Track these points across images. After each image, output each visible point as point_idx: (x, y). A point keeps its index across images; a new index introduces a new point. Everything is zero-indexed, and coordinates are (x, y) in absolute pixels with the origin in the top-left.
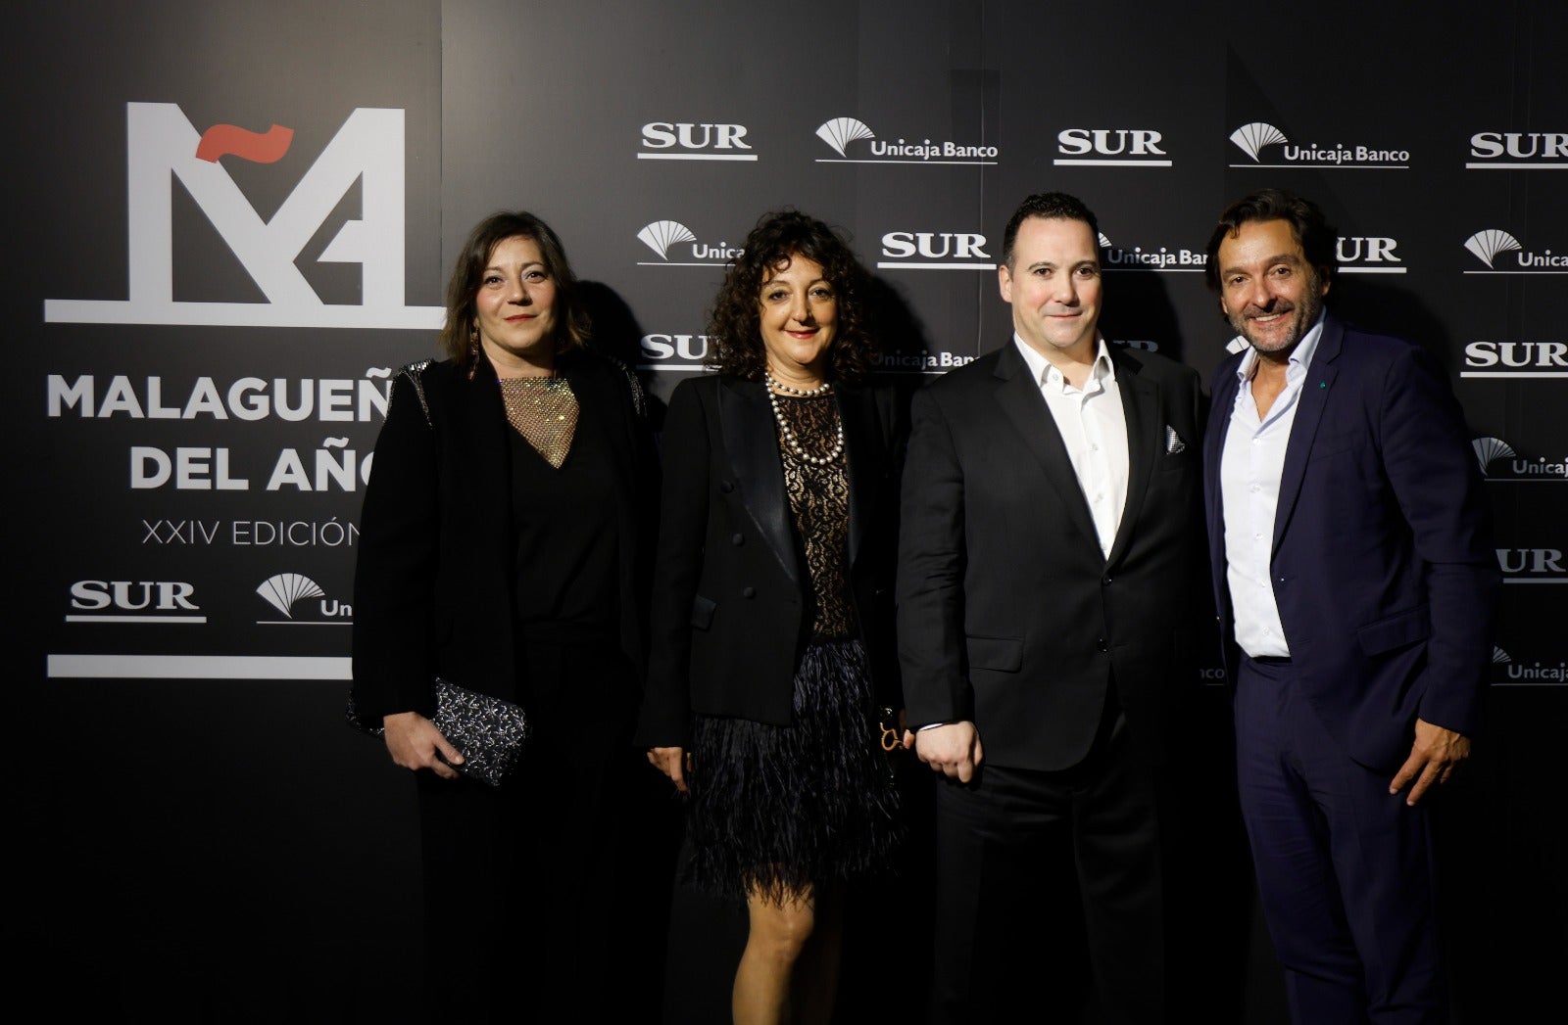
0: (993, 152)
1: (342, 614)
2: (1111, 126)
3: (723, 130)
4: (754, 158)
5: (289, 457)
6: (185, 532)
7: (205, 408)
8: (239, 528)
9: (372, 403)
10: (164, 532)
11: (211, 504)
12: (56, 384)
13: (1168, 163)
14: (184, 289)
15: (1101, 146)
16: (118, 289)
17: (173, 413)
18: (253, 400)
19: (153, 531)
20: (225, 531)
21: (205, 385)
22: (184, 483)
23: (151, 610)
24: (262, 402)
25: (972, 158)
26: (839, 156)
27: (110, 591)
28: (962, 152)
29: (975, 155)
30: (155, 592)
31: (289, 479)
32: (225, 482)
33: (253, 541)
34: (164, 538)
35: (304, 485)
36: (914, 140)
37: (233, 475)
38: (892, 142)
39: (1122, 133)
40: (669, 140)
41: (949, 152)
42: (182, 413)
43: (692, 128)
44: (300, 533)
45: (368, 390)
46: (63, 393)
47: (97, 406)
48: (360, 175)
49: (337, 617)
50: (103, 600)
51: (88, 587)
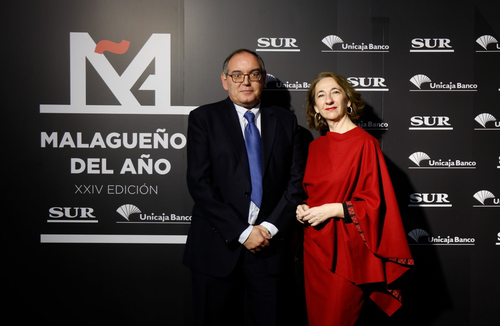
0: (387, 47)
1: (148, 219)
2: (431, 37)
3: (287, 40)
4: (299, 50)
5: (128, 161)
6: (90, 189)
7: (98, 144)
8: (110, 188)
9: (159, 143)
10: (83, 189)
11: (100, 179)
12: (44, 135)
13: (453, 51)
14: (90, 101)
15: (428, 45)
16: (66, 101)
17: (86, 146)
18: (115, 141)
19: (79, 189)
20: (105, 189)
21: (98, 135)
22: (90, 171)
23: (78, 218)
24: (118, 141)
25: (379, 50)
26: (330, 49)
27: (63, 211)
28: (376, 47)
29: (381, 48)
30: (80, 211)
31: (128, 170)
32: (105, 171)
33: (115, 192)
34: (83, 192)
35: (134, 172)
36: (358, 44)
37: (108, 168)
38: (350, 44)
39: (436, 40)
40: (268, 44)
41: (371, 47)
42: (89, 146)
43: (276, 40)
44: (132, 190)
45: (157, 137)
46: (46, 139)
47: (59, 143)
48: (155, 58)
49: (146, 220)
50: (61, 215)
51: (55, 210)
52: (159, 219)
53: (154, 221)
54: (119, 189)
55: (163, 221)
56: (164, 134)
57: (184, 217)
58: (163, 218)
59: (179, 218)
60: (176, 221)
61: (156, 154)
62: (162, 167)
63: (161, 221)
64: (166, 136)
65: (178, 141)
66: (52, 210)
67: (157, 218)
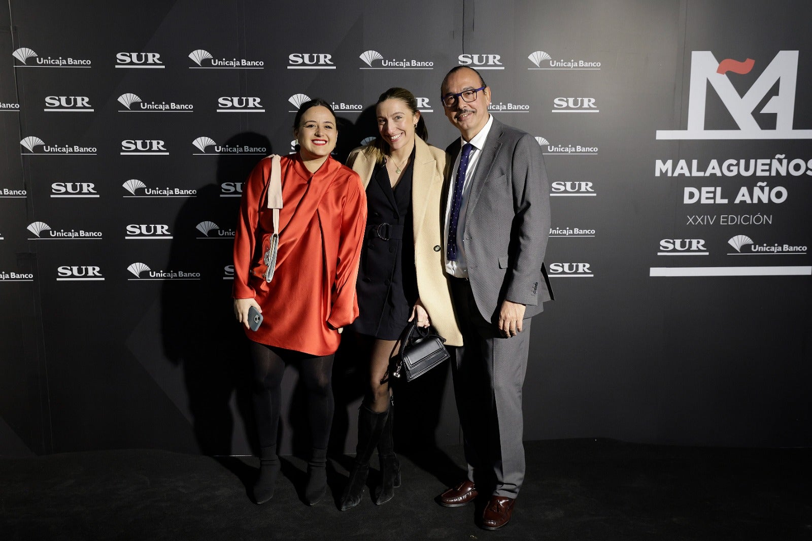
1: (759, 250)
5: (744, 190)
6: (703, 220)
7: (713, 171)
8: (723, 218)
9: (777, 170)
10: (695, 220)
11: (714, 209)
12: (659, 163)
14: (708, 126)
16: (684, 127)
17: (701, 174)
18: (732, 168)
19: (691, 220)
20: (718, 219)
21: (714, 163)
22: (704, 201)
23: (689, 250)
24: (735, 169)
27: (674, 243)
30: (690, 243)
31: (743, 199)
32: (719, 201)
33: (728, 223)
34: (695, 223)
35: (749, 201)
37: (722, 198)
42: (705, 174)
44: (746, 220)
45: (775, 163)
46: (661, 167)
47: (673, 173)
48: (779, 78)
49: (757, 252)
50: (671, 247)
51: (666, 242)
52: (771, 250)
53: (766, 252)
54: (733, 220)
55: (775, 252)
56: (784, 160)
57: (797, 247)
58: (775, 249)
59: (791, 249)
60: (788, 252)
61: (773, 181)
62: (779, 195)
63: (773, 252)
64: (785, 162)
65: (797, 167)
66: (663, 243)
67: (769, 249)
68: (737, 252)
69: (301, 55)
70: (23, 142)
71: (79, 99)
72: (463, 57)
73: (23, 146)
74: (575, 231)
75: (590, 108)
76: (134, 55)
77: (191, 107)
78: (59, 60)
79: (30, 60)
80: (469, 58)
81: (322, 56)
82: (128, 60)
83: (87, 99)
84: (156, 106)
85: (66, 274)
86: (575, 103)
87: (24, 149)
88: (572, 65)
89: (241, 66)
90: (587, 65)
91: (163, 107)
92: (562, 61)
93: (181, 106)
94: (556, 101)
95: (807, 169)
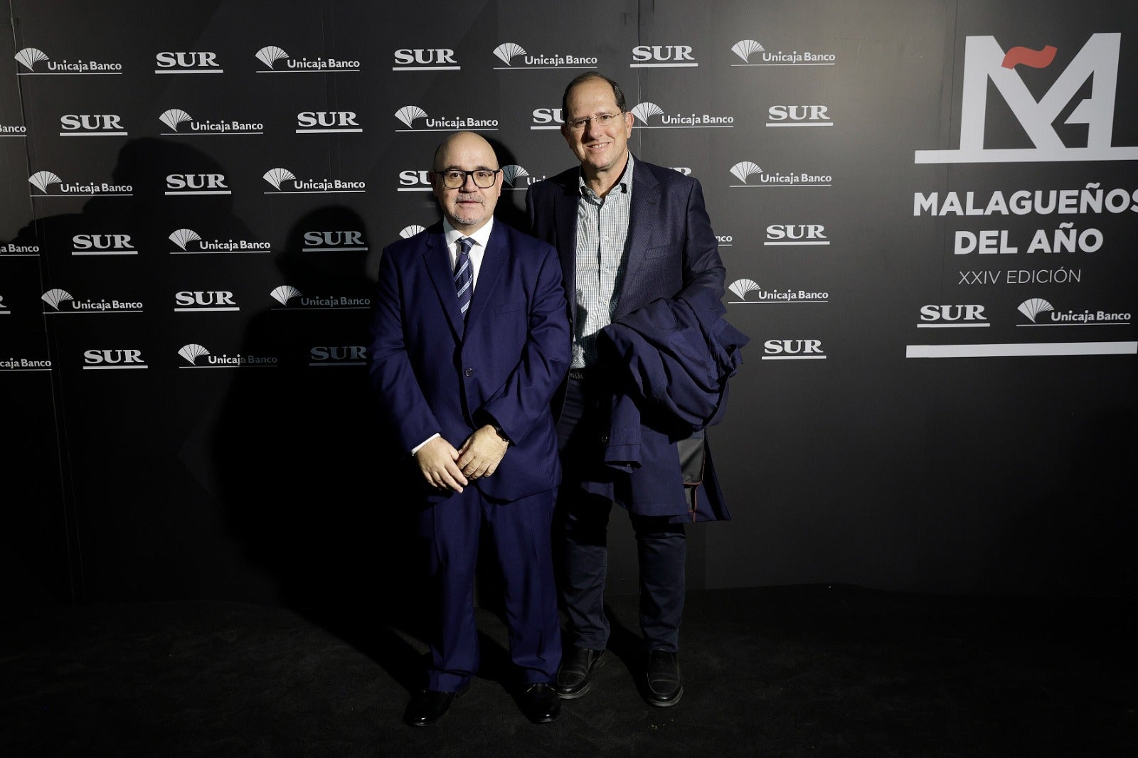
1: (1063, 319)
5: (1041, 234)
6: (982, 277)
7: (997, 208)
8: (1011, 274)
9: (1088, 205)
10: (971, 278)
11: (997, 262)
12: (919, 198)
14: (989, 144)
16: (954, 144)
17: (979, 212)
18: (1023, 203)
19: (964, 278)
20: (1003, 276)
21: (998, 196)
22: (983, 250)
23: (961, 320)
24: (1028, 204)
27: (940, 311)
30: (964, 310)
31: (1039, 247)
32: (1005, 249)
33: (1017, 281)
34: (970, 282)
35: (1047, 250)
37: (1009, 245)
42: (984, 212)
44: (1044, 276)
45: (1086, 195)
46: (922, 203)
47: (939, 209)
48: (1093, 73)
49: (1060, 322)
50: (936, 316)
51: (929, 308)
52: (1079, 319)
53: (1072, 322)
54: (1024, 276)
55: (1086, 321)
56: (1098, 191)
57: (1116, 315)
58: (1085, 318)
59: (1108, 317)
60: (1104, 321)
61: (1082, 221)
62: (1090, 240)
63: (1082, 322)
64: (1100, 193)
65: (1117, 201)
66: (924, 310)
67: (1076, 317)
68: (1030, 322)
69: (411, 52)
70: (32, 180)
71: (107, 118)
72: (639, 49)
73: (32, 184)
74: (800, 295)
75: (821, 120)
76: (181, 56)
77: (260, 126)
78: (78, 64)
79: (39, 65)
80: (647, 50)
81: (440, 52)
82: (172, 62)
83: (117, 118)
84: (212, 126)
85: (96, 360)
86: (799, 113)
87: (34, 189)
88: (794, 58)
89: (328, 68)
90: (815, 58)
91: (222, 128)
92: (780, 53)
93: (247, 125)
94: (772, 110)
95: (1132, 203)
